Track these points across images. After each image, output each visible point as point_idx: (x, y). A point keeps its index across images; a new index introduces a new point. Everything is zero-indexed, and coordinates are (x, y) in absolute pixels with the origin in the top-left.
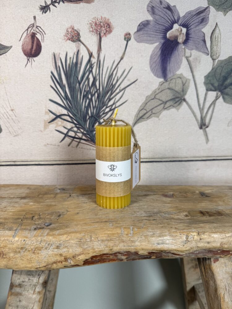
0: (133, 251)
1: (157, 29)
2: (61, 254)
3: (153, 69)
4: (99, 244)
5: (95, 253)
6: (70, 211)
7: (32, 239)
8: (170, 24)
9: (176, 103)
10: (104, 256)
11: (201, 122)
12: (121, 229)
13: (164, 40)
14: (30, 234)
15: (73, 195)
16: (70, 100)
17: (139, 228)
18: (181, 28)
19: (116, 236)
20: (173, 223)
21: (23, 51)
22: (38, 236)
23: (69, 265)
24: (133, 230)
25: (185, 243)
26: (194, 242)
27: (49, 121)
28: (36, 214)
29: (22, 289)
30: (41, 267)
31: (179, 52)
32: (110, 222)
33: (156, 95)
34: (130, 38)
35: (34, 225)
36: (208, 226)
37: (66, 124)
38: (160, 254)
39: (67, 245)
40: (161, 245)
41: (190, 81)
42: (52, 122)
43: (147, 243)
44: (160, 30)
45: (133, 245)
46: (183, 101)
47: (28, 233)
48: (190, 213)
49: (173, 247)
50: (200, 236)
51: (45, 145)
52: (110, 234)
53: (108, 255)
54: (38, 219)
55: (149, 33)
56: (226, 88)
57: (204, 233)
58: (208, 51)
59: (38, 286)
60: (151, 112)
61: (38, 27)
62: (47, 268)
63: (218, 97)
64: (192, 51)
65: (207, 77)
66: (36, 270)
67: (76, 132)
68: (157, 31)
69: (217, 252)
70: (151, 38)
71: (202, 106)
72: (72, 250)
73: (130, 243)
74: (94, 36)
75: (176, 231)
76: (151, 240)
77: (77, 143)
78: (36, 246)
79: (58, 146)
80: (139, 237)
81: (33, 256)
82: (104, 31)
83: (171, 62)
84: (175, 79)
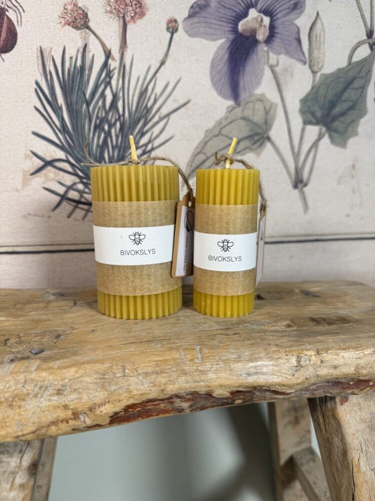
0: (203, 390)
1: (222, 15)
2: (66, 405)
3: (216, 84)
4: (139, 382)
5: (132, 399)
6: (77, 329)
7: (7, 379)
8: (244, 8)
9: (255, 143)
10: (149, 404)
11: (295, 177)
12: (178, 351)
13: (234, 35)
15: (80, 302)
16: (70, 133)
17: (211, 349)
18: (261, 16)
19: (171, 363)
20: (271, 337)
22: (19, 372)
23: (81, 427)
24: (201, 353)
25: (296, 371)
26: (310, 367)
27: (32, 171)
28: (12, 335)
30: (27, 434)
31: (258, 57)
32: (157, 342)
33: (222, 128)
34: (176, 28)
35: (10, 354)
36: (330, 339)
37: (63, 177)
38: (251, 394)
39: (78, 386)
40: (253, 377)
41: (277, 107)
42: (38, 174)
43: (229, 374)
44: (228, 17)
45: (203, 378)
46: (266, 141)
48: (294, 322)
49: (274, 378)
50: (321, 355)
51: (25, 217)
52: (160, 361)
53: (157, 403)
54: (16, 343)
55: (209, 22)
56: (333, 120)
57: (327, 350)
58: (305, 58)
59: (20, 474)
60: (213, 157)
62: (38, 434)
63: (322, 136)
64: (279, 56)
65: (304, 101)
66: (15, 440)
67: (81, 193)
68: (223, 19)
69: (348, 384)
70: (212, 31)
71: (296, 150)
72: (88, 396)
73: (197, 376)
74: (113, 20)
75: (277, 349)
76: (235, 368)
77: (84, 212)
78: (16, 392)
79: (49, 217)
80: (213, 364)
81: (8, 414)
82: (132, 13)
83: (245, 74)
84: (253, 102)
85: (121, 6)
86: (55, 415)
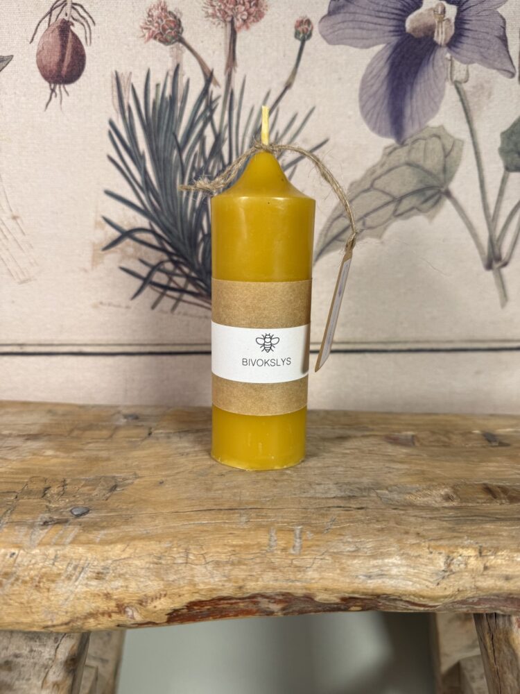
0: (300, 592)
1: (380, 8)
2: (109, 594)
3: (367, 114)
4: (207, 573)
5: (197, 595)
6: (141, 477)
7: (33, 552)
9: (426, 201)
10: (222, 602)
11: (488, 252)
12: (269, 532)
13: (399, 38)
14: (27, 539)
15: (157, 431)
16: (156, 192)
17: (318, 533)
18: (442, 4)
19: (254, 552)
20: (412, 519)
21: (39, 68)
22: (49, 544)
23: (129, 623)
24: (300, 538)
25: (443, 578)
26: (467, 574)
27: (104, 245)
28: (54, 482)
29: (12, 674)
30: (58, 625)
31: (436, 68)
32: (242, 511)
33: (375, 179)
34: (308, 33)
35: (46, 512)
36: (506, 530)
37: (146, 253)
38: (374, 601)
39: (125, 570)
40: (375, 581)
41: (463, 145)
42: (113, 249)
43: (338, 574)
44: (389, 10)
45: (299, 576)
46: (444, 197)
47: (26, 535)
48: (459, 491)
49: (408, 585)
50: (486, 558)
51: (95, 306)
52: (240, 546)
53: (233, 601)
54: (58, 494)
55: (360, 19)
57: (496, 550)
58: (514, 67)
59: (54, 669)
60: (361, 222)
61: (76, 7)
62: (72, 626)
64: (470, 66)
65: (508, 135)
66: (43, 630)
67: (170, 275)
68: (381, 14)
70: (364, 32)
71: (492, 211)
72: (137, 585)
73: (290, 573)
74: (217, 26)
75: (418, 541)
76: (348, 566)
77: (172, 302)
78: (44, 570)
79: (128, 307)
80: (315, 558)
81: (34, 597)
82: (243, 15)
83: (415, 96)
84: (425, 139)
85: (228, 5)
86: (94, 605)
